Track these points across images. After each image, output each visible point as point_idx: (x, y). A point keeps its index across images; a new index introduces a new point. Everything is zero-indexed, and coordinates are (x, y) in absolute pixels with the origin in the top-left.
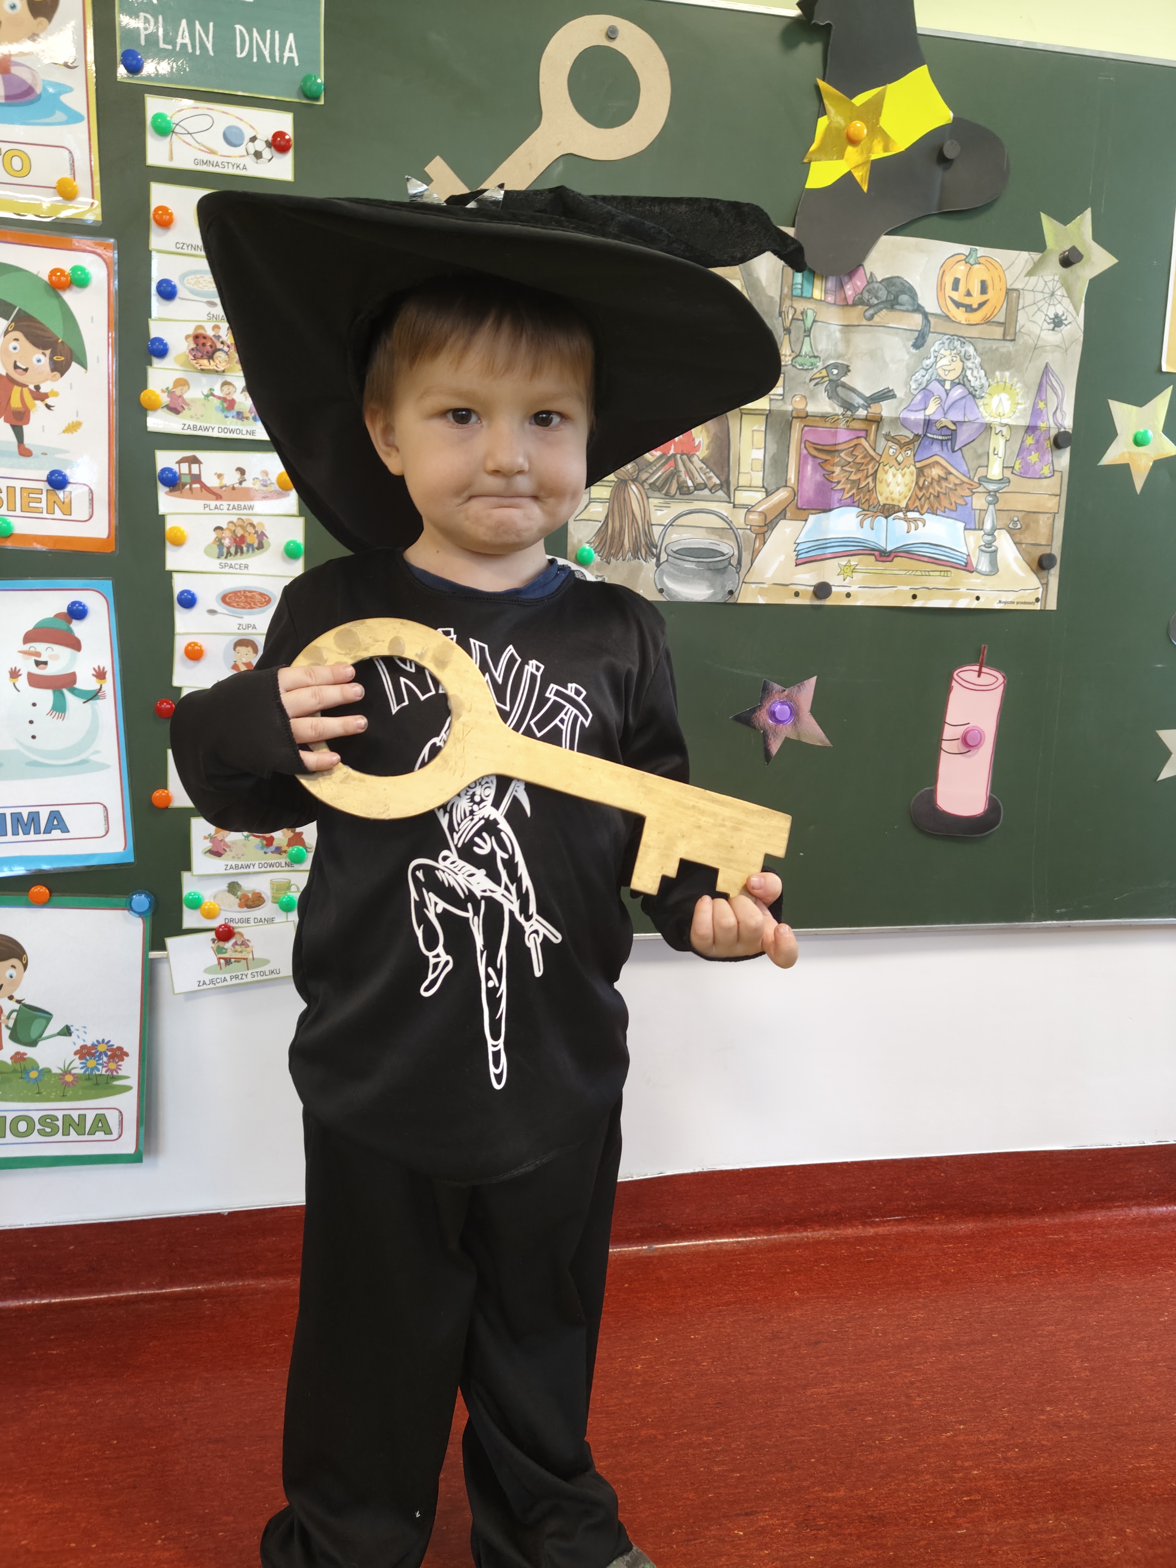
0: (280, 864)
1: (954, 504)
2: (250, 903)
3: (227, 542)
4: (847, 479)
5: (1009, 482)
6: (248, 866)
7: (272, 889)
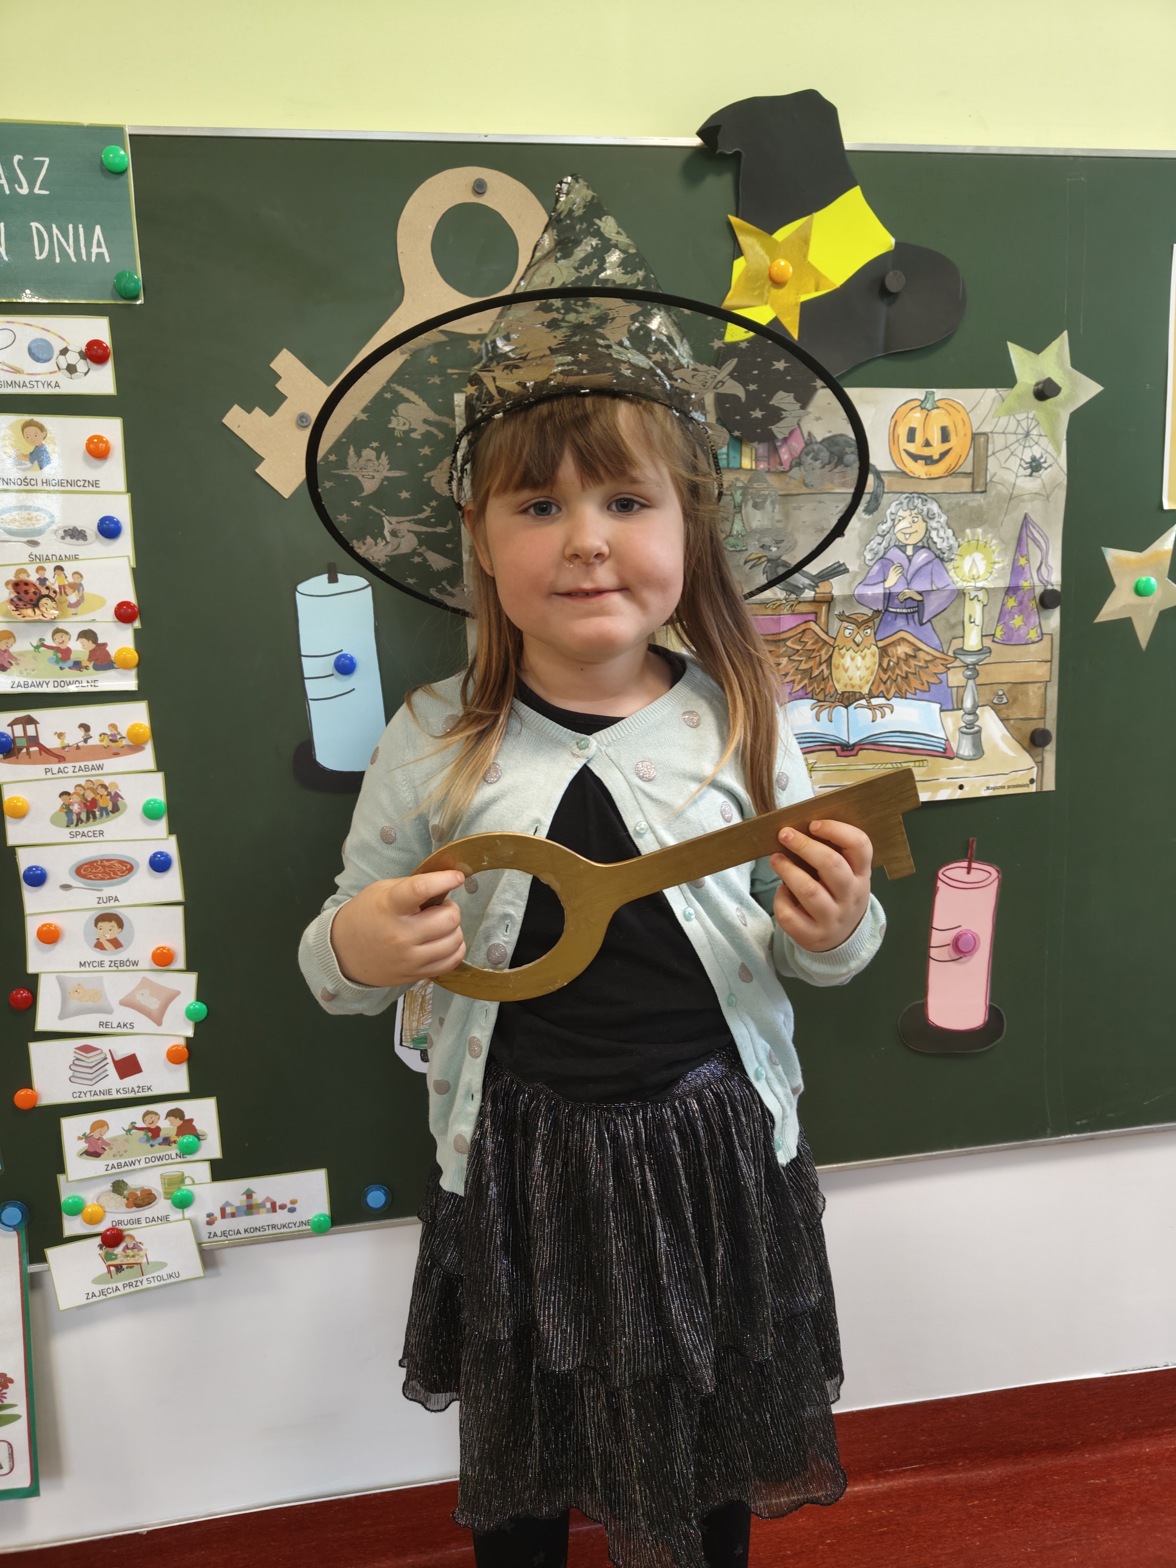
0: (170, 1157)
1: (926, 684)
2: (140, 1202)
3: (76, 808)
4: (797, 669)
5: (990, 652)
6: (133, 1163)
7: (164, 1184)
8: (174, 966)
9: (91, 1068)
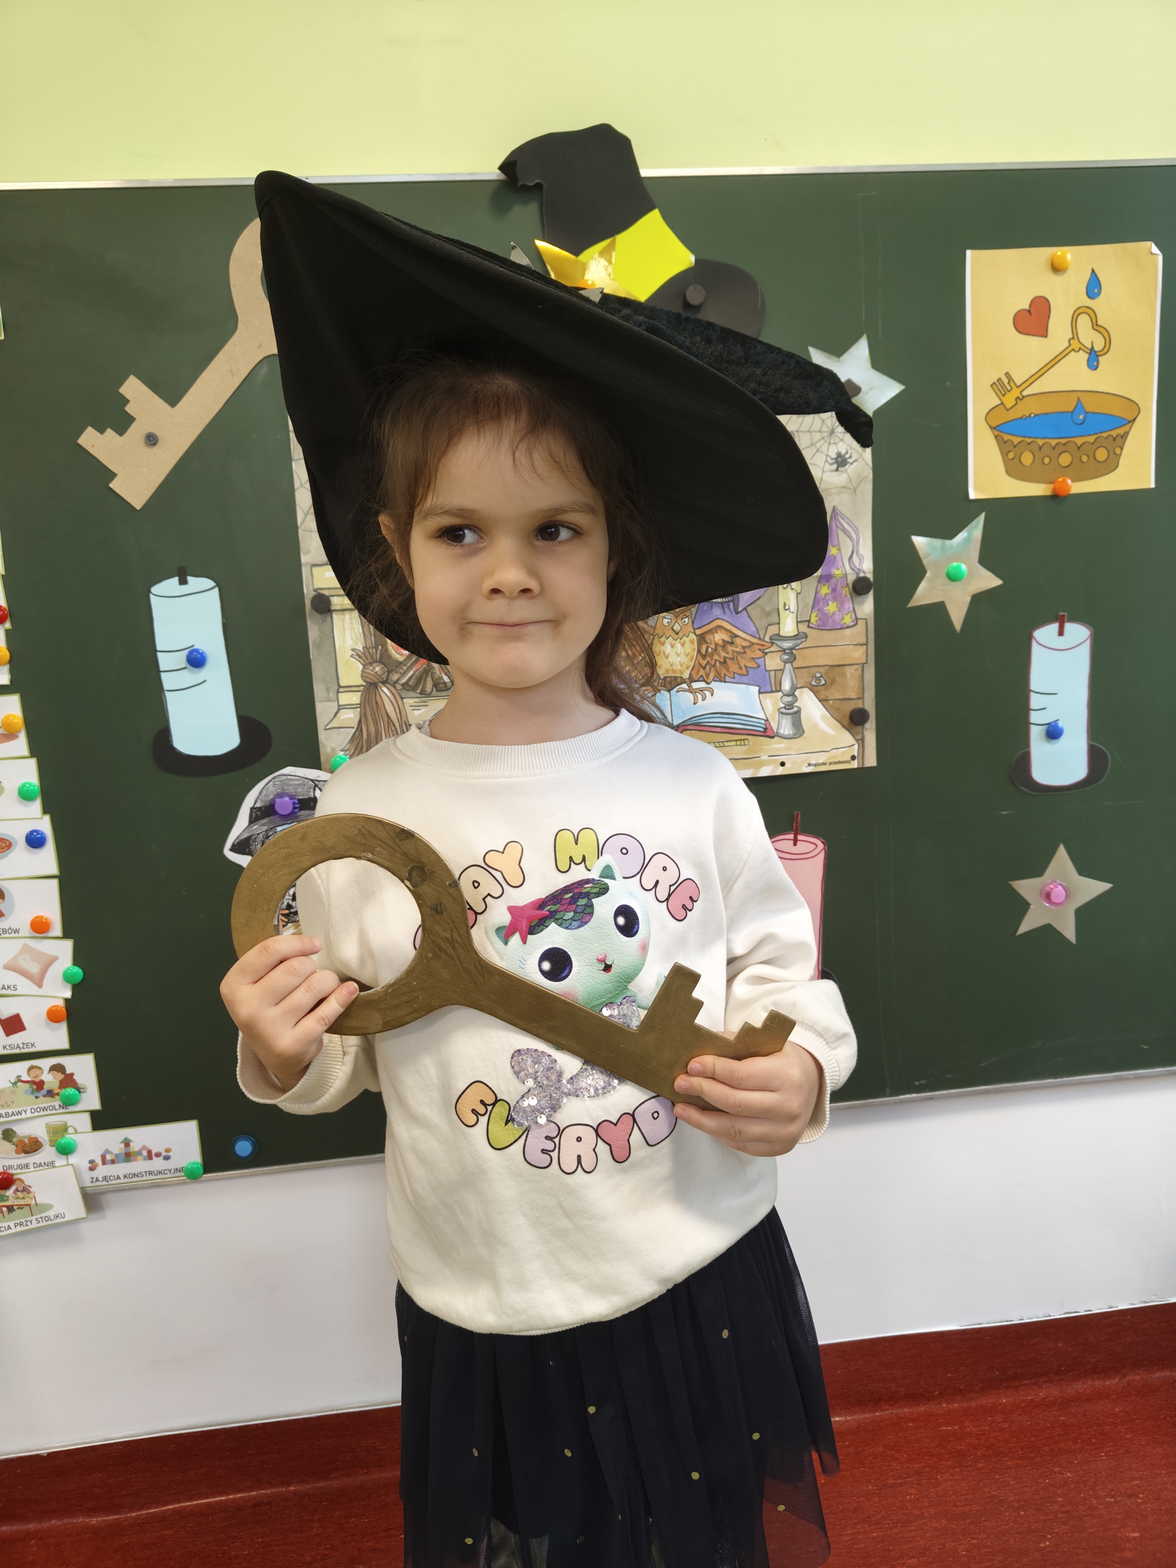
0: (54, 1108)
1: (744, 668)
2: (28, 1149)
5: (806, 637)
7: (49, 1132)
8: (51, 934)
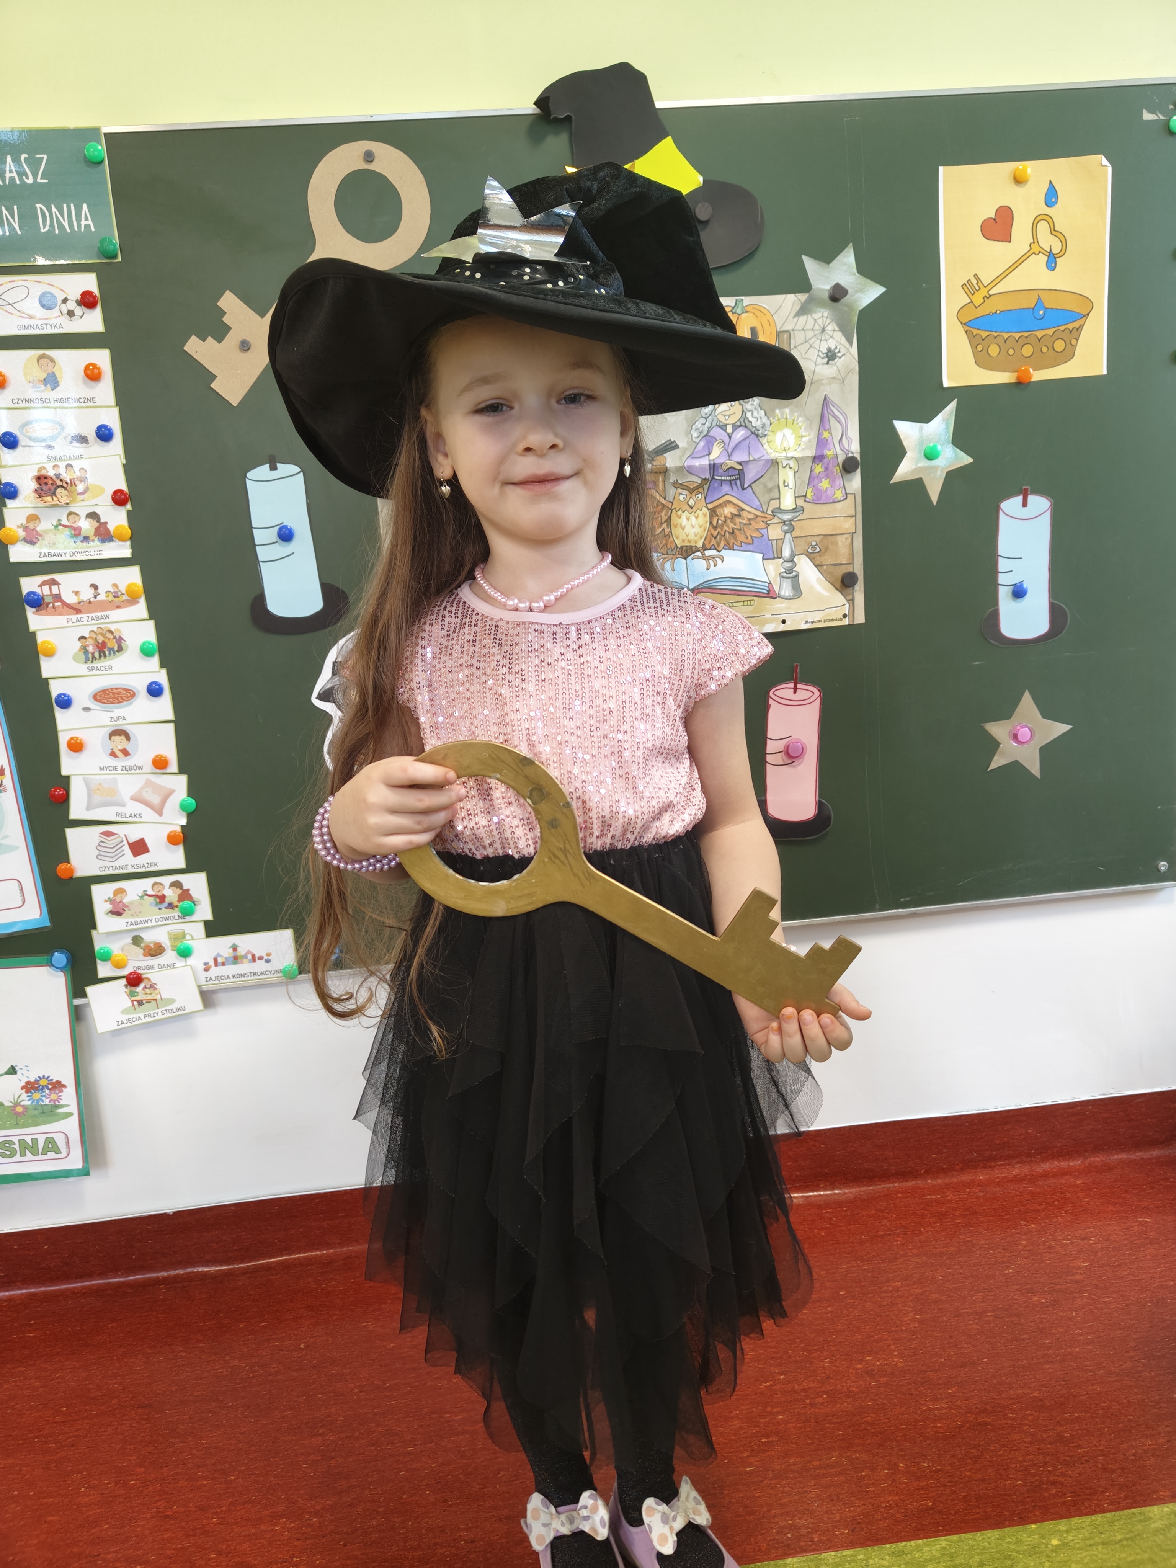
0: (174, 918)
1: (749, 538)
2: (153, 953)
3: (91, 649)
5: (803, 510)
6: (146, 922)
7: (170, 939)
8: (169, 770)
9: (112, 848)
